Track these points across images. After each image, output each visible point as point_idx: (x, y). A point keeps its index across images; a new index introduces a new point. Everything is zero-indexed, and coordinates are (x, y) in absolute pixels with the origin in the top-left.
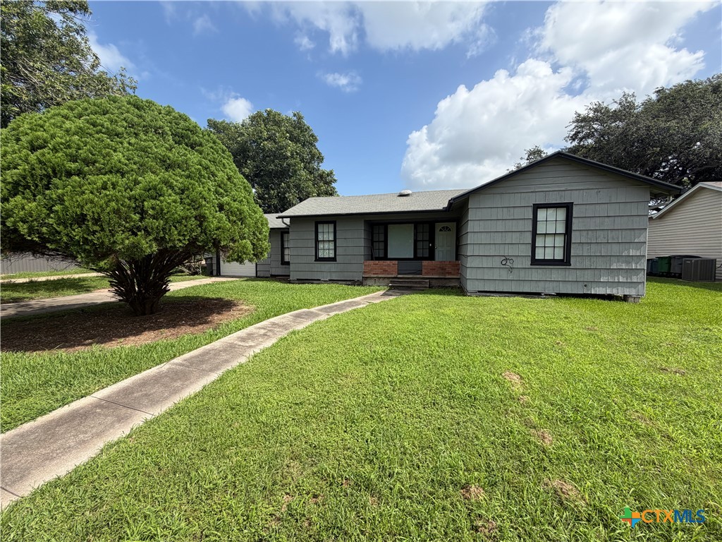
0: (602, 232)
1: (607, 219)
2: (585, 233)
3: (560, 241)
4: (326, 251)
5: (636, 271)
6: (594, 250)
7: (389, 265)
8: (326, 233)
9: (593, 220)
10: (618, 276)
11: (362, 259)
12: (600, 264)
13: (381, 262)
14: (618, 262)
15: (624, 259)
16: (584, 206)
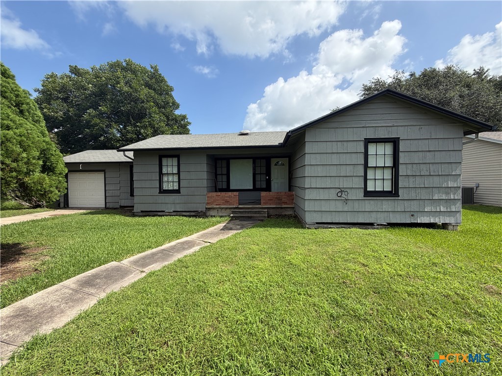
0: (424, 165)
1: (428, 154)
2: (410, 166)
3: (388, 174)
4: (170, 183)
5: (454, 201)
6: (419, 182)
7: (230, 197)
8: (170, 166)
9: (418, 154)
10: (439, 206)
11: (205, 191)
12: (424, 195)
13: (223, 194)
14: (439, 193)
15: (444, 190)
16: (409, 141)
